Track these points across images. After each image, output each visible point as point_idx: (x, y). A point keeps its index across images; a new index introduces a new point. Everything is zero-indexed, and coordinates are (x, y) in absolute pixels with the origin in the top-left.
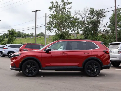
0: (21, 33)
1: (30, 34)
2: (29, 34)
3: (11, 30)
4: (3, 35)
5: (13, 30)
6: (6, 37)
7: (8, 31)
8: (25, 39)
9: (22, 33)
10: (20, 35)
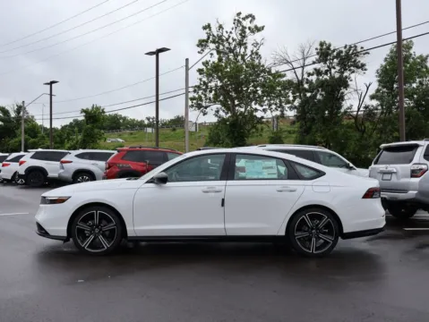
0: (121, 118)
1: (146, 122)
2: (142, 121)
3: (90, 108)
4: (71, 123)
5: (98, 108)
6: (76, 129)
7: (83, 111)
8: (132, 134)
9: (125, 119)
10: (116, 124)
